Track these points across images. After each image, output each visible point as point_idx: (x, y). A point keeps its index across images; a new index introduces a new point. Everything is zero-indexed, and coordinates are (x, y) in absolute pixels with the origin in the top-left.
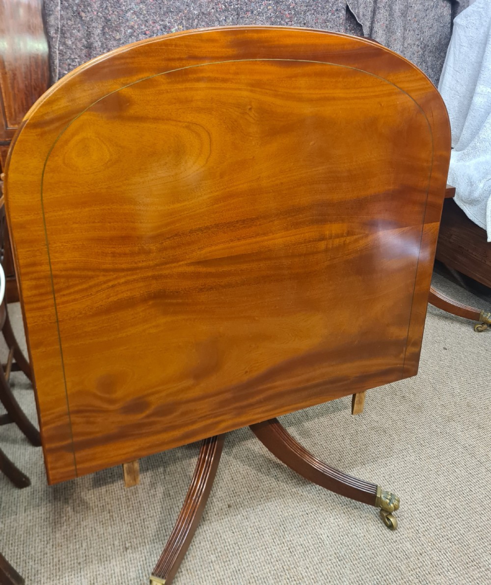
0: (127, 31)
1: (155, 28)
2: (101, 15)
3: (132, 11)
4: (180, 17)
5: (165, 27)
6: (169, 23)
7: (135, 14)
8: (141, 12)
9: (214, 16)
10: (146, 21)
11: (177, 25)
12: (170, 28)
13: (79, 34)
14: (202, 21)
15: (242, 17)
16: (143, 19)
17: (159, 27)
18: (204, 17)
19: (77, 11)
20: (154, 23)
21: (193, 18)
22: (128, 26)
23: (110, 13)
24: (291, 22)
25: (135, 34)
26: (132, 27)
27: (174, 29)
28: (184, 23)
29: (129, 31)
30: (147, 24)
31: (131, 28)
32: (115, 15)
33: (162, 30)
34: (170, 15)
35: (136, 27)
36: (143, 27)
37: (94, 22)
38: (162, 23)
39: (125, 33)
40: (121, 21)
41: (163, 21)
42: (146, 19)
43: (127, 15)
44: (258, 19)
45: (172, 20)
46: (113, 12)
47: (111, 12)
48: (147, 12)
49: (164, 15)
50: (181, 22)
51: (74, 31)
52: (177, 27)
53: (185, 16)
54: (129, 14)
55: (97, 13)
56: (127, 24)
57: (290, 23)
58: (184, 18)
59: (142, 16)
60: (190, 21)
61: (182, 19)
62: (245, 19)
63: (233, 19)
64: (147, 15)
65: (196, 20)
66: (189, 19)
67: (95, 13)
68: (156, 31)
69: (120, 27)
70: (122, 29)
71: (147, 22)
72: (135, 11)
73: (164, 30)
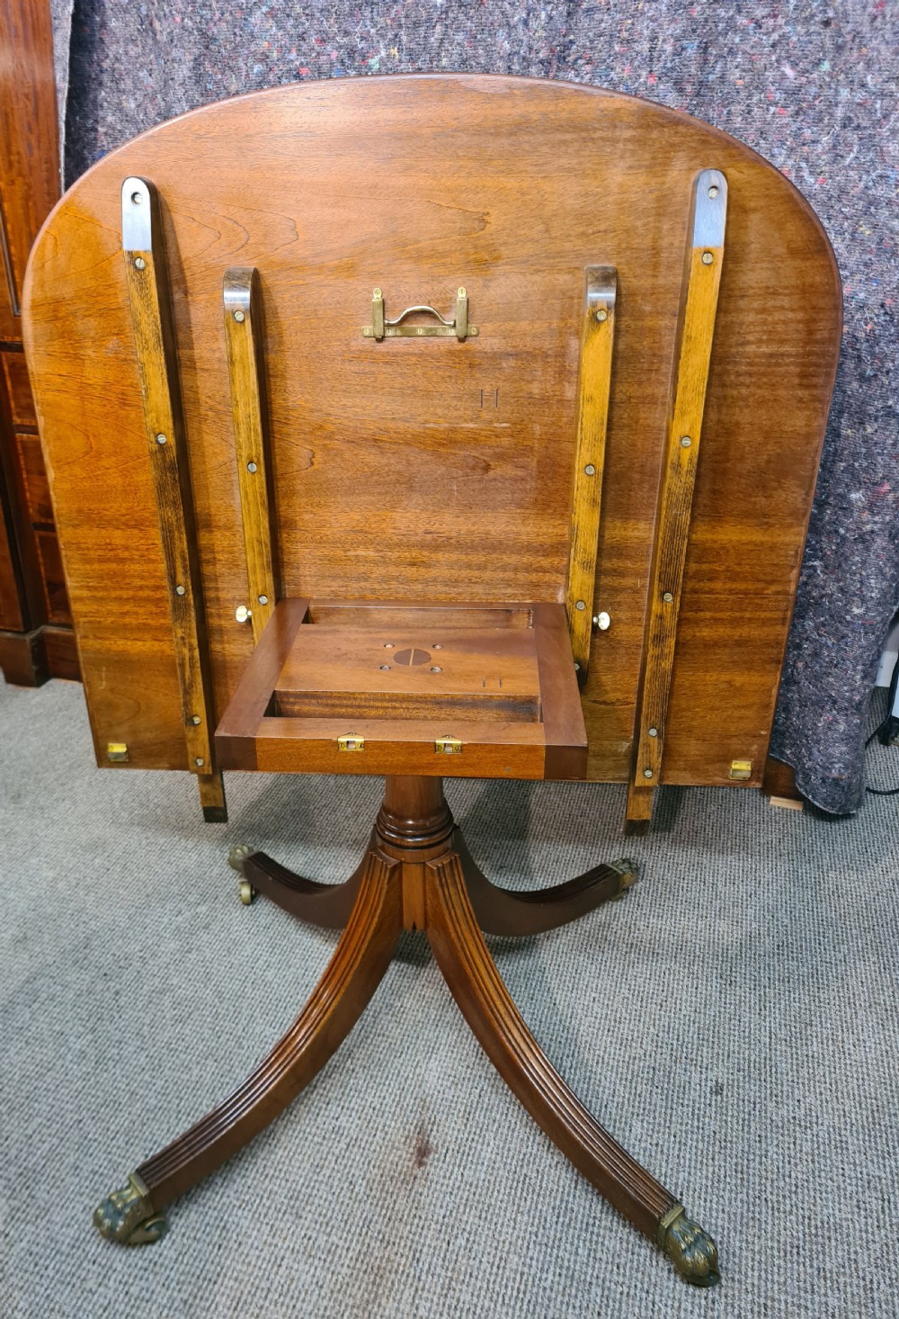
0: (252, 68)
1: (324, 58)
2: (190, 24)
3: (264, 9)
4: (393, 20)
5: (352, 52)
6: (362, 38)
7: (274, 17)
8: (288, 11)
9: (497, 12)
10: (302, 37)
11: (387, 47)
12: (364, 58)
13: (150, 81)
14: (457, 30)
15: (588, 10)
16: (292, 32)
17: (334, 55)
18: (461, 17)
19: (147, 15)
20: (323, 41)
21: (429, 20)
22: (254, 54)
23: (216, 18)
24: (775, 16)
25: (271, 77)
26: (264, 58)
27: (377, 58)
28: (404, 38)
29: (257, 68)
30: (305, 47)
31: (261, 61)
32: (227, 22)
33: (342, 62)
34: (367, 14)
35: (275, 55)
36: (293, 56)
37: (176, 46)
38: (345, 40)
39: (247, 75)
40: (238, 39)
41: (347, 33)
42: (301, 30)
43: (253, 20)
44: (643, 14)
45: (373, 31)
46: (223, 14)
47: (218, 14)
48: (305, 8)
49: (351, 15)
50: (396, 36)
51: (141, 74)
52: (383, 53)
53: (407, 17)
54: (257, 18)
55: (183, 19)
56: (253, 48)
57: (771, 22)
58: (403, 20)
59: (292, 22)
60: (422, 30)
61: (400, 26)
62: (598, 16)
63: (551, 18)
64: (303, 19)
65: (438, 28)
66: (416, 25)
67: (178, 19)
68: (325, 68)
69: (235, 59)
70: (241, 64)
71: (304, 39)
72: (272, 8)
73: (348, 62)
